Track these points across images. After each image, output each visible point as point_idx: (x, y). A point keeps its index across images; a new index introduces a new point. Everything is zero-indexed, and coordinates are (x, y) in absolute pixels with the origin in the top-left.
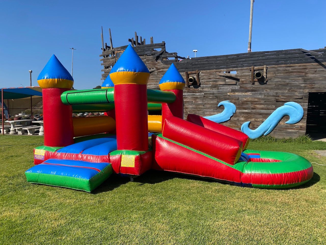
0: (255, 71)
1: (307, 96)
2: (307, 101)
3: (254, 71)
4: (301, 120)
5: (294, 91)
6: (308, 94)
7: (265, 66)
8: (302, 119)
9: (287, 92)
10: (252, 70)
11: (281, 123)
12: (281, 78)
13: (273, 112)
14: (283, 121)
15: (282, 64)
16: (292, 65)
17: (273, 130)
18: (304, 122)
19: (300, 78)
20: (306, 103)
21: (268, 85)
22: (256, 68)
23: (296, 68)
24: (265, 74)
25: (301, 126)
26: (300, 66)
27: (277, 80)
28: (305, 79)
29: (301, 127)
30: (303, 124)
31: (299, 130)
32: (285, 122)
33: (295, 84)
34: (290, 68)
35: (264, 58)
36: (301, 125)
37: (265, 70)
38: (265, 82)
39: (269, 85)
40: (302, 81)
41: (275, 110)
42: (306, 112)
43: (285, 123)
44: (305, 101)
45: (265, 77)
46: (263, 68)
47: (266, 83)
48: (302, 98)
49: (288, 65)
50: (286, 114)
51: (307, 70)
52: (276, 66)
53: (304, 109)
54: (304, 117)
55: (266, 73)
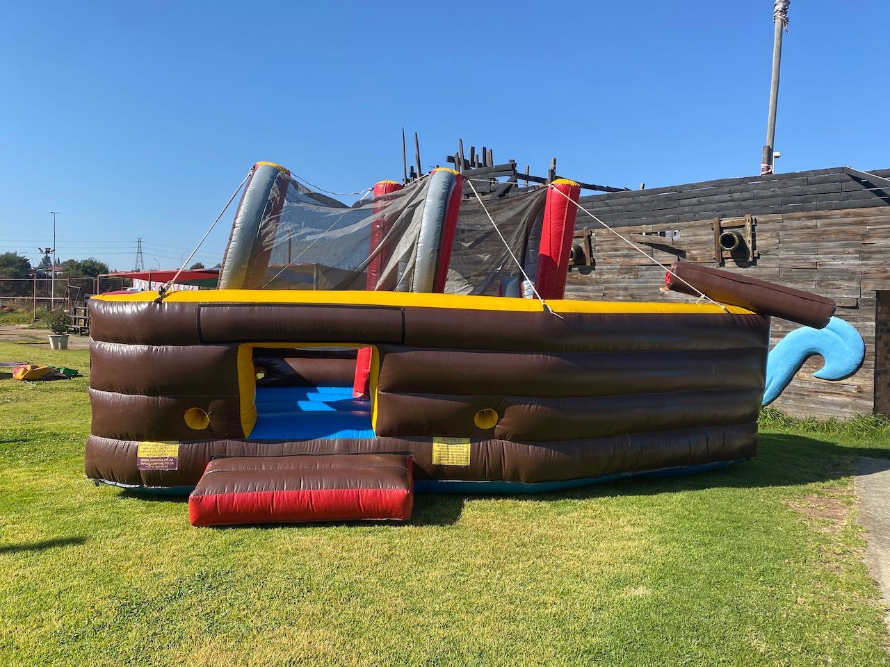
0: (724, 231)
1: (871, 300)
2: (873, 316)
3: (721, 229)
4: (857, 370)
5: (832, 285)
6: (873, 297)
7: (748, 217)
8: (860, 365)
9: (814, 287)
10: (716, 227)
11: (801, 373)
12: (796, 250)
13: (778, 342)
14: (807, 370)
15: (796, 209)
16: (823, 213)
17: (780, 394)
18: (867, 375)
19: (851, 250)
20: (870, 320)
21: (760, 267)
22: (725, 222)
23: (835, 221)
24: (750, 239)
25: (859, 387)
26: (846, 215)
27: (782, 254)
28: (862, 252)
29: (860, 389)
30: (865, 381)
31: (854, 397)
32: (813, 372)
33: (835, 265)
34: (819, 222)
35: (746, 195)
36: (859, 384)
37: (749, 228)
38: (751, 259)
39: (764, 267)
40: (856, 258)
41: (782, 337)
42: (872, 348)
43: (814, 374)
44: (866, 316)
45: (750, 246)
46: (744, 221)
47: (754, 263)
48: (856, 307)
49: (813, 213)
50: (815, 350)
51: (868, 227)
52: (779, 217)
53: (865, 339)
54: (865, 362)
55: (754, 236)
